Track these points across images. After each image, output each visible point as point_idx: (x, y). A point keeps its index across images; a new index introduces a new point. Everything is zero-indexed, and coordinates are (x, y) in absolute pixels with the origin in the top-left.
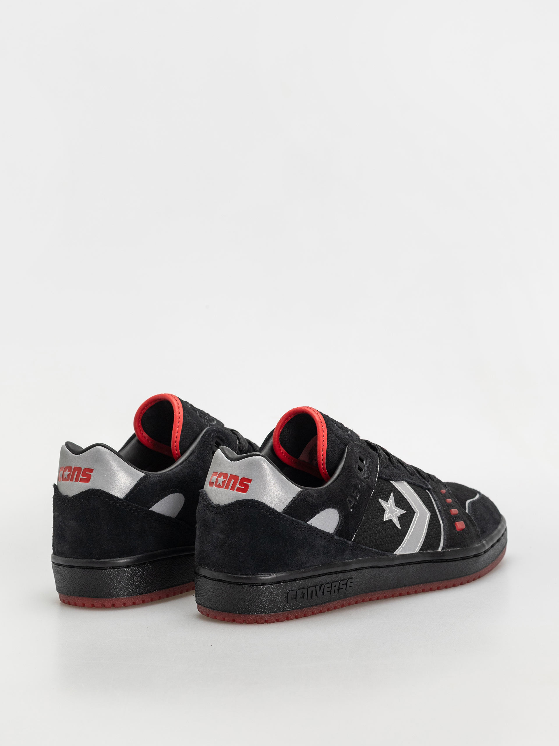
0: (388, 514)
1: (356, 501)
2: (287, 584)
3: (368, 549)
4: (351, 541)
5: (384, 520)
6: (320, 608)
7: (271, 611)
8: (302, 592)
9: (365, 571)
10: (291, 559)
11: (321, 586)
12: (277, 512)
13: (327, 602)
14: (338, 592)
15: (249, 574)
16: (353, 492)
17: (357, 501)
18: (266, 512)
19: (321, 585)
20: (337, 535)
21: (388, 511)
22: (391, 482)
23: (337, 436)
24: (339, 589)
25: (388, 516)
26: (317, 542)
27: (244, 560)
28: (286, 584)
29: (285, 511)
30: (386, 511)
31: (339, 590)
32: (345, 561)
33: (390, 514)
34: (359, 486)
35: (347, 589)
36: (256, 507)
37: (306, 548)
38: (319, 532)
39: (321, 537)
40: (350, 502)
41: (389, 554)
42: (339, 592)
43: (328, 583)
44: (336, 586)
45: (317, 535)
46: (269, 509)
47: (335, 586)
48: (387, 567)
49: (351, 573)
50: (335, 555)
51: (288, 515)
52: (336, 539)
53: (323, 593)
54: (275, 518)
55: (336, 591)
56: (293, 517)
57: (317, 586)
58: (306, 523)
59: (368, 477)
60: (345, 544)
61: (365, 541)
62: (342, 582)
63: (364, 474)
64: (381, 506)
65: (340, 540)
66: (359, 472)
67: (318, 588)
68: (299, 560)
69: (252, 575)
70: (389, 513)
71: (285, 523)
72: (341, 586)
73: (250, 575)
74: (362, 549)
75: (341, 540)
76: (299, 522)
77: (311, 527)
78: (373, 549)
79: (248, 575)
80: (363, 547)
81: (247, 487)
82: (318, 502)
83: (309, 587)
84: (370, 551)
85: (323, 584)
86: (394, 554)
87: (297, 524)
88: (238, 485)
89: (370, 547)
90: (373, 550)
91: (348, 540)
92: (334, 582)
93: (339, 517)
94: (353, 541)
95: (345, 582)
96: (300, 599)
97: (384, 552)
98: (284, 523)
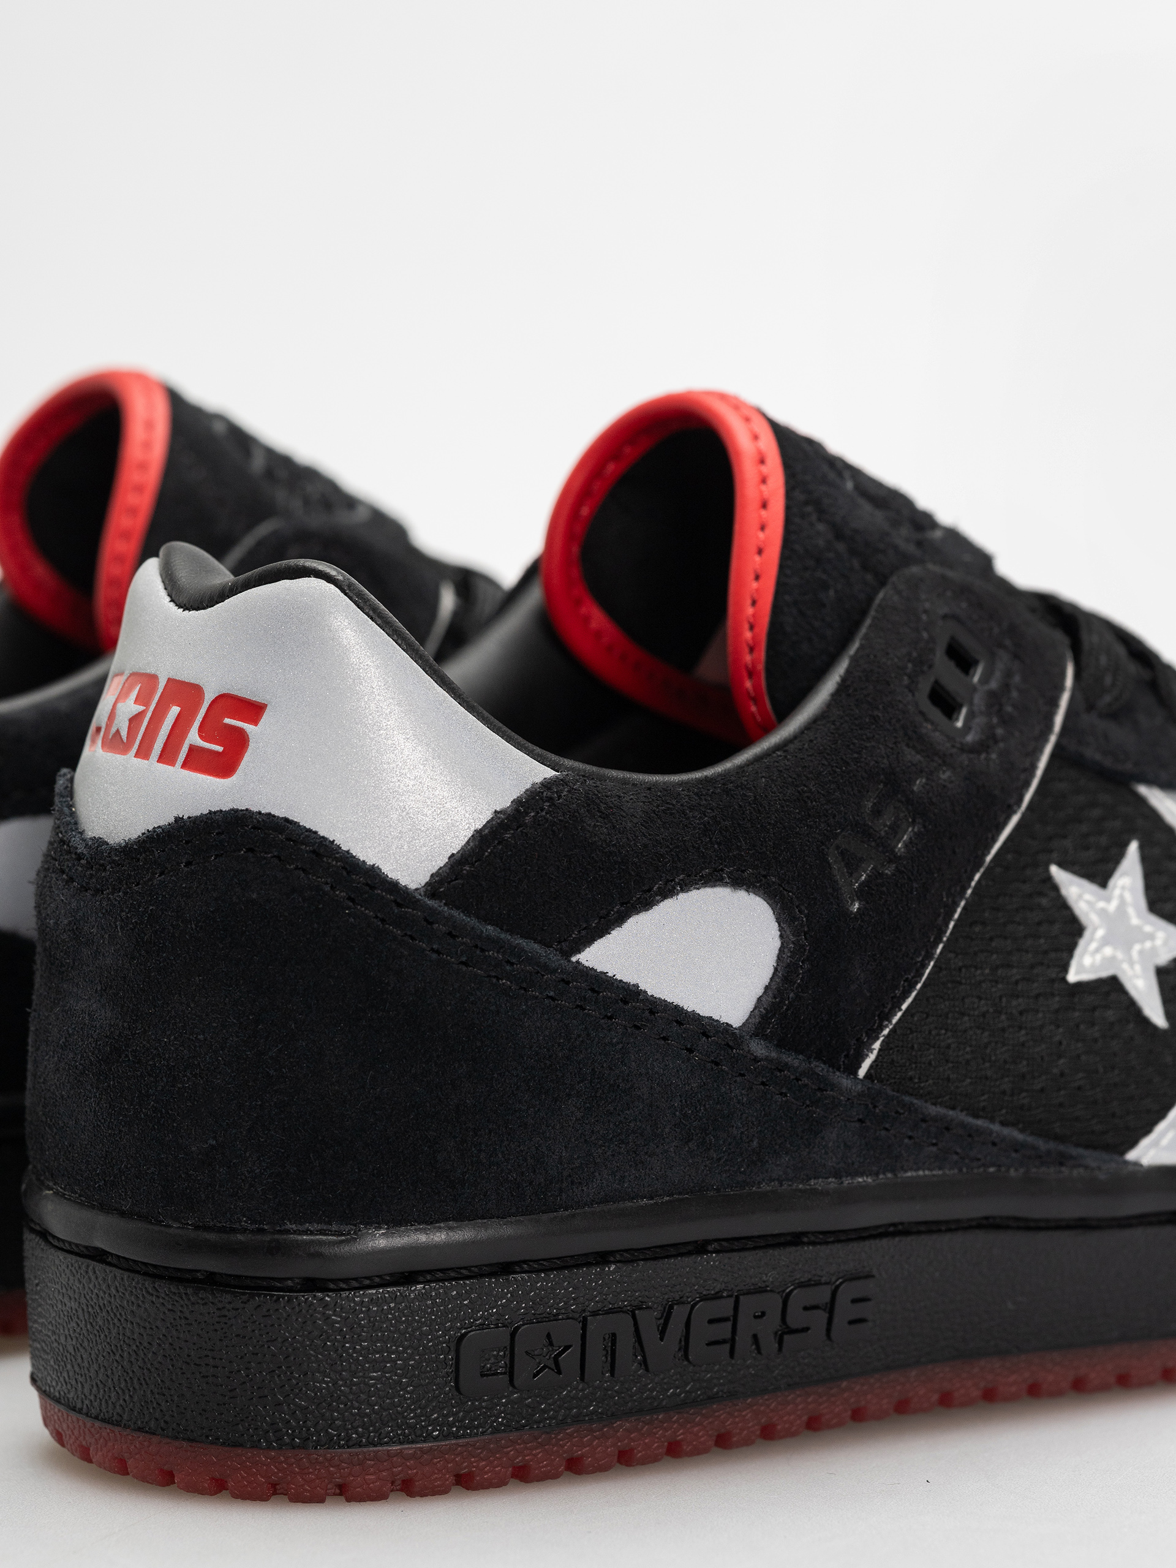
0: (1097, 950)
1: (890, 861)
2: (452, 1288)
3: (963, 1125)
4: (855, 1073)
5: (1072, 977)
6: (666, 1430)
7: (360, 1436)
8: (549, 1336)
9: (945, 1240)
10: (480, 1151)
11: (669, 1314)
12: (394, 887)
13: (712, 1399)
14: (780, 1349)
15: (237, 1226)
16: (877, 812)
17: (894, 858)
18: (332, 887)
19: (671, 1307)
20: (765, 1037)
21: (1100, 933)
22: (1143, 790)
23: (839, 535)
24: (786, 1330)
25: (1098, 957)
26: (643, 1071)
27: (213, 1146)
28: (447, 1291)
29: (439, 884)
30: (1087, 934)
31: (786, 1337)
32: (818, 1184)
33: (1108, 951)
34: (919, 783)
35: (833, 1334)
36: (278, 857)
37: (569, 1095)
38: (652, 1012)
39: (665, 1039)
40: (852, 865)
41: (1092, 1158)
42: (784, 1350)
43: (717, 1296)
44: (763, 1314)
45: (637, 1028)
46: (344, 868)
47: (756, 1317)
48: (1083, 1225)
49: (855, 1246)
50: (755, 1144)
51: (458, 908)
52: (756, 1060)
53: (685, 1348)
54: (383, 920)
55: (769, 1343)
56: (487, 920)
57: (640, 1308)
58: (568, 954)
59: (981, 747)
60: (820, 1089)
61: (948, 1079)
62: (800, 1298)
63: (967, 727)
64: (1063, 907)
65: (781, 1067)
66: (936, 714)
67: (649, 1321)
68: (525, 1160)
69: (252, 1231)
70: (1105, 942)
71: (438, 952)
72: (796, 1318)
73: (244, 1231)
74: (924, 1120)
75: (787, 1066)
76: (523, 950)
77: (599, 982)
78: (996, 1127)
79: (233, 1230)
80: (933, 1110)
81: (237, 743)
82: (645, 846)
83: (595, 1314)
84: (972, 1133)
85: (680, 1302)
86: (1127, 1163)
87: (508, 962)
88: (193, 737)
89: (976, 1116)
90: (991, 1132)
91: (834, 1065)
92: (749, 1293)
93: (781, 936)
94: (868, 1075)
95: (822, 1295)
96: (535, 1376)
97: (1062, 1147)
98: (433, 950)
